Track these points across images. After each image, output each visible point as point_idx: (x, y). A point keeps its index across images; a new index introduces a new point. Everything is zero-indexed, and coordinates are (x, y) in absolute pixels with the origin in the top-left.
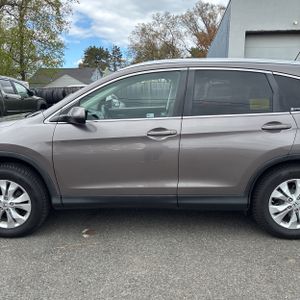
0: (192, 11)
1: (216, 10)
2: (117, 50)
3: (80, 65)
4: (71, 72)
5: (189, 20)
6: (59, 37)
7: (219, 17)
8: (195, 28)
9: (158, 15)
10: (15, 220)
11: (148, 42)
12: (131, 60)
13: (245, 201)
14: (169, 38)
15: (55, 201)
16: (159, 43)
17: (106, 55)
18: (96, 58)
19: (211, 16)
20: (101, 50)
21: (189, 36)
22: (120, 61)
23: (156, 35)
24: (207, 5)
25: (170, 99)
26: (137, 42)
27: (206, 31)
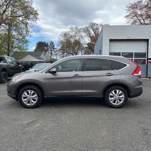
0: (88, 26)
1: (99, 26)
2: (52, 43)
3: (35, 50)
4: (31, 53)
5: (86, 30)
6: (26, 37)
7: (100, 29)
8: (89, 34)
9: (72, 28)
10: (32, 103)
11: (68, 40)
12: (59, 48)
13: (102, 96)
14: (77, 38)
15: (45, 96)
16: (72, 40)
17: (47, 45)
18: (42, 47)
19: (97, 29)
20: (44, 43)
21: (87, 38)
22: (54, 48)
23: (71, 37)
24: (95, 24)
25: (79, 66)
26: (62, 40)
27: (94, 35)
